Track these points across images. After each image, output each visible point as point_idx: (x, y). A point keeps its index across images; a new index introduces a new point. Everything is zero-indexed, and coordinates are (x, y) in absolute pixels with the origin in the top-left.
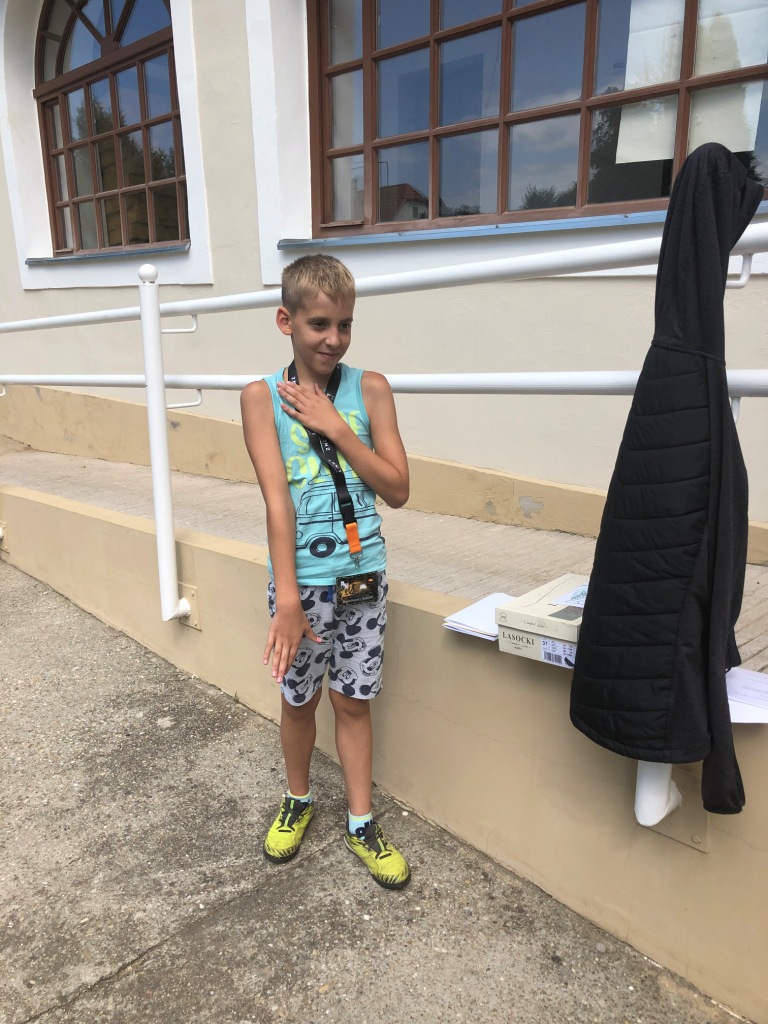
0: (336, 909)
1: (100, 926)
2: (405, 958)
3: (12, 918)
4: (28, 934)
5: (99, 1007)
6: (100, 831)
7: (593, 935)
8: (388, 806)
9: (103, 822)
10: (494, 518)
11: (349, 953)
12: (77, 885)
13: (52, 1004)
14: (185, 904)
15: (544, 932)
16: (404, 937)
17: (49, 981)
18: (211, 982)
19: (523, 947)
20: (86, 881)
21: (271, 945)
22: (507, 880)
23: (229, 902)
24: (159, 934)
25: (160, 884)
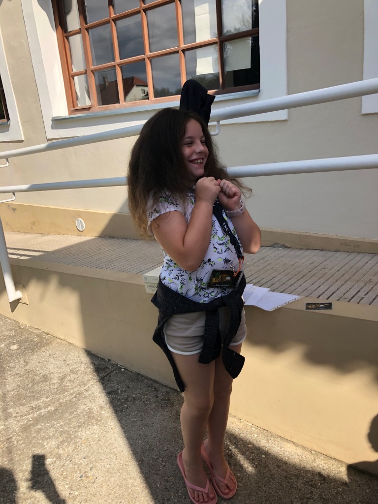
0: (90, 411)
8: (115, 368)
11: (95, 427)
14: (23, 420)
19: (168, 413)
21: (61, 429)
23: (43, 416)
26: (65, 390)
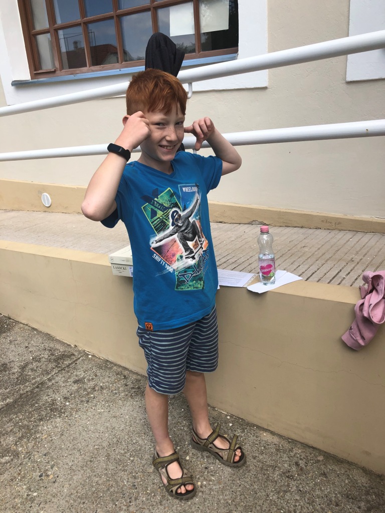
0: (53, 402)
8: (82, 354)
11: (58, 420)
16: (84, 409)
19: (138, 403)
21: (20, 424)
23: (1, 409)
26: (27, 381)
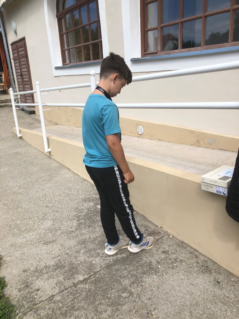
0: (150, 263)
1: (83, 264)
2: (172, 279)
3: (59, 261)
4: (64, 265)
5: (84, 287)
6: (82, 238)
7: (230, 276)
8: (166, 234)
9: (83, 235)
10: (199, 145)
11: (155, 276)
12: (76, 253)
13: (71, 285)
14: (107, 260)
15: (214, 274)
16: (171, 273)
17: (70, 279)
18: (115, 282)
19: (208, 278)
20: (79, 252)
21: (132, 273)
22: (203, 258)
23: (119, 260)
24: (100, 268)
25: (100, 254)
